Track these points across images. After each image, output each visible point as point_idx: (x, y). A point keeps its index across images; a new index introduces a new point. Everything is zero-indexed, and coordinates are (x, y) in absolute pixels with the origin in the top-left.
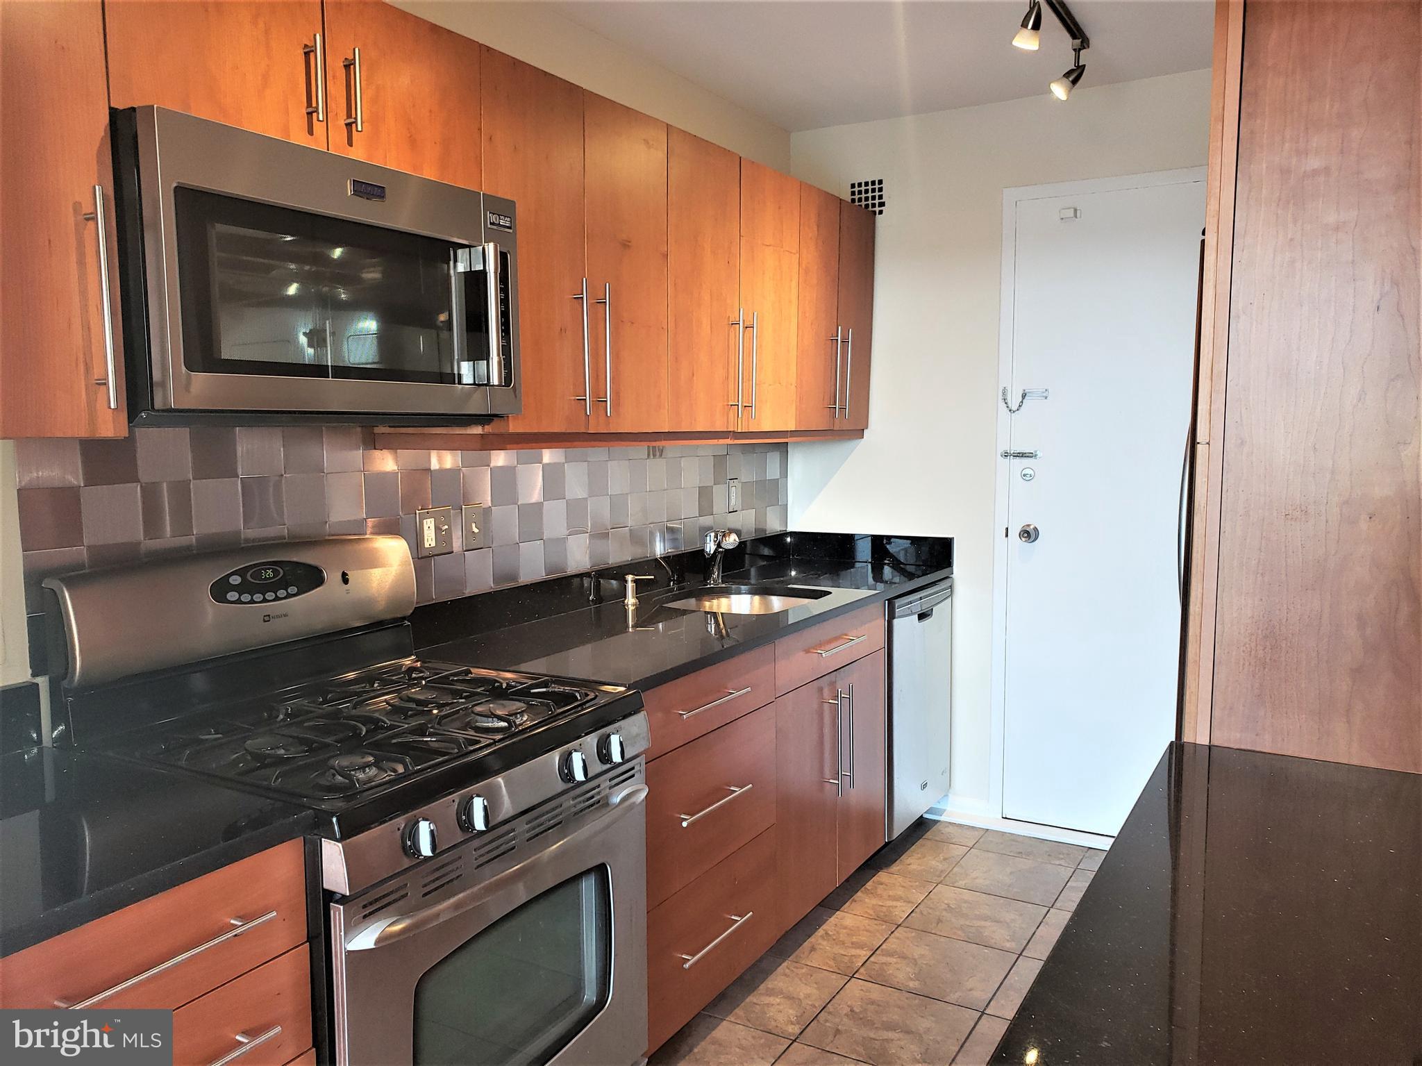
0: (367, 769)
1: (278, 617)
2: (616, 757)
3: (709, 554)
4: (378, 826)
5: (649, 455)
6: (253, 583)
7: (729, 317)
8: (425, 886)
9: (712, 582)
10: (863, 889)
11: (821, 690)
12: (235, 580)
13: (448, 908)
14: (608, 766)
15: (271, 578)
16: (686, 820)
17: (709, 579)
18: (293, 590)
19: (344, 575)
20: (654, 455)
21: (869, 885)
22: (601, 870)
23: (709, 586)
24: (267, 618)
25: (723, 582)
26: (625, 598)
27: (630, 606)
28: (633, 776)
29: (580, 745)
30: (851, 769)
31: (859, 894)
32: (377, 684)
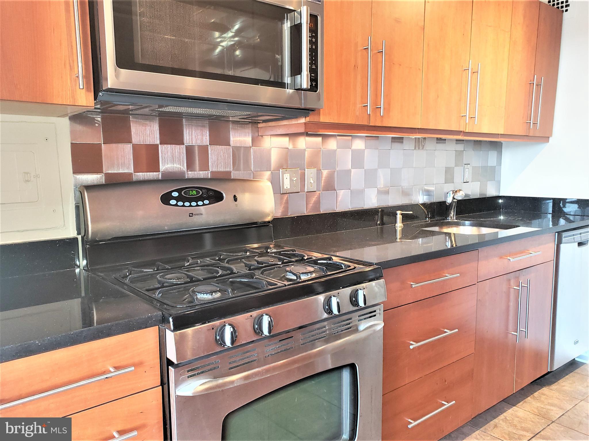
0: (214, 293)
1: (197, 215)
2: (361, 303)
3: (448, 203)
4: (201, 325)
5: (415, 148)
6: (185, 196)
7: (463, 66)
8: (230, 363)
9: (450, 219)
10: (532, 396)
11: (509, 280)
12: (175, 194)
13: (241, 378)
14: (356, 308)
15: (195, 195)
16: (412, 344)
17: (448, 216)
18: (206, 202)
19: (235, 197)
20: (419, 148)
21: (536, 394)
22: (352, 367)
23: (448, 221)
24: (191, 215)
25: (456, 219)
26: (396, 223)
27: (398, 228)
28: (375, 316)
29: (338, 293)
30: (527, 327)
31: (529, 398)
32: (249, 253)
